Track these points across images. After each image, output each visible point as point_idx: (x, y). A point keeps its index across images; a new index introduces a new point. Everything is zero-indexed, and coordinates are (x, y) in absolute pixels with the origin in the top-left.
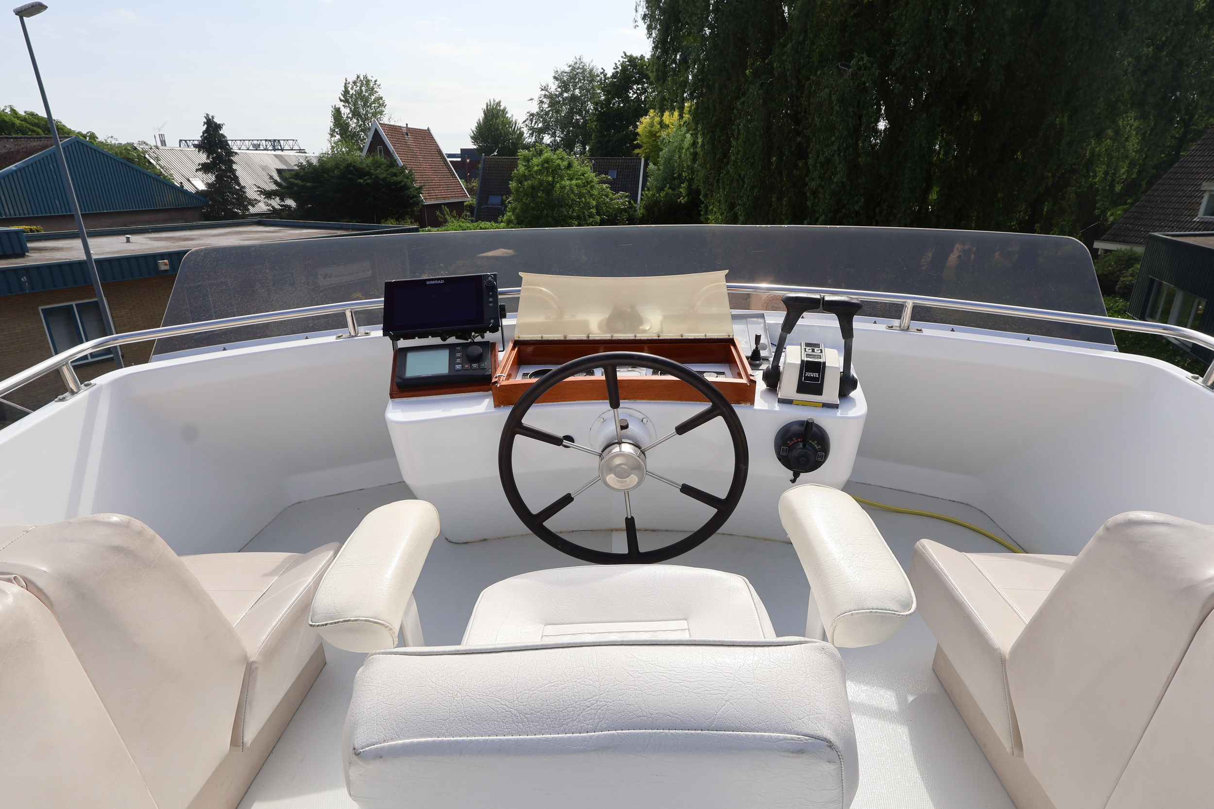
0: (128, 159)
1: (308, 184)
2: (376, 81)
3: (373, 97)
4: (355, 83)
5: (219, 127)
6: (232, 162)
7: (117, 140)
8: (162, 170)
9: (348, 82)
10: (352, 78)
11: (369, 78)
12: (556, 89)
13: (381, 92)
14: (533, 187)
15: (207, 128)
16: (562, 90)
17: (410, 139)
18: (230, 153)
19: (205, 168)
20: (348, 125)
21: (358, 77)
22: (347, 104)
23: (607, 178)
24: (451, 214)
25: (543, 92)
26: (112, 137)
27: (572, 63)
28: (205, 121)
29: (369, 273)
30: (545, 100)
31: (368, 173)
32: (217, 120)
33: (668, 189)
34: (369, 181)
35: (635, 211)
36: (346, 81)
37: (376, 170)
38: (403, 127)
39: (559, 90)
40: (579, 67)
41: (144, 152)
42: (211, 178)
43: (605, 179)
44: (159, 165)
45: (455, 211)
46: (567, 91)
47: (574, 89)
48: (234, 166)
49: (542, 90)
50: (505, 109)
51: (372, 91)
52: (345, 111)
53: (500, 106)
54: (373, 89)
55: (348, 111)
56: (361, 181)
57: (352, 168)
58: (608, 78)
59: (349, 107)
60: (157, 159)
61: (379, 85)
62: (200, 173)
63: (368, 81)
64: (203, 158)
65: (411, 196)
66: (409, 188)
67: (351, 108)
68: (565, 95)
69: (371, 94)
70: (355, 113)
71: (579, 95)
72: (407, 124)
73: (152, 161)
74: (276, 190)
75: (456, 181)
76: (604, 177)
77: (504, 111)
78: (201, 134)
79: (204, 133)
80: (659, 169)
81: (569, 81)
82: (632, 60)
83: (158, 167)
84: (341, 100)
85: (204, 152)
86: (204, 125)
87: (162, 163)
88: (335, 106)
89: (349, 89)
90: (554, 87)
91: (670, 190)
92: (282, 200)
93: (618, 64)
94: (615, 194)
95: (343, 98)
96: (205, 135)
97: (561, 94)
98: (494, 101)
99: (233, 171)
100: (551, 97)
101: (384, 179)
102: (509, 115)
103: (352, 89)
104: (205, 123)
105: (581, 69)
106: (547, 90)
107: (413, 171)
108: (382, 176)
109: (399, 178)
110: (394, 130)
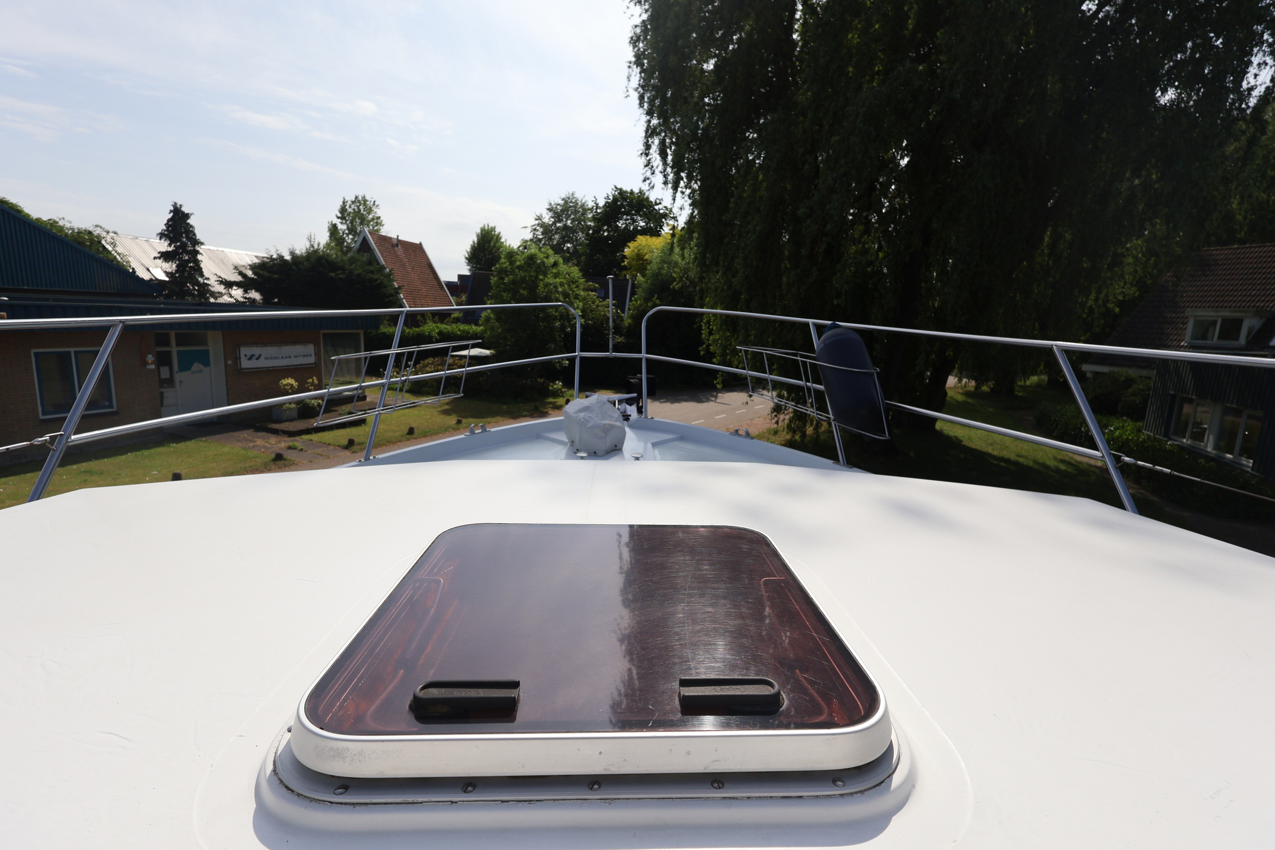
0: (79, 243)
1: (275, 276)
2: (374, 202)
3: (371, 216)
4: (353, 202)
5: (187, 216)
6: (198, 252)
7: (71, 223)
8: (118, 257)
9: (345, 201)
10: (350, 198)
11: (367, 198)
12: (549, 219)
13: (379, 212)
14: (514, 282)
15: (173, 217)
16: (555, 220)
17: (400, 250)
18: (196, 242)
19: (165, 256)
20: (343, 240)
21: (356, 197)
22: (344, 221)
23: (594, 286)
24: (433, 319)
25: (537, 222)
26: (63, 218)
27: (564, 196)
28: (172, 209)
29: (312, 360)
30: (538, 228)
31: (342, 268)
32: (185, 209)
33: (657, 299)
34: (342, 276)
35: (622, 320)
36: (345, 200)
37: (351, 264)
38: (394, 239)
39: (553, 220)
40: (571, 201)
41: (99, 236)
42: (171, 267)
43: (592, 287)
44: (116, 252)
45: (437, 317)
46: (560, 221)
47: (567, 220)
48: (199, 257)
49: (536, 220)
50: (500, 233)
51: (370, 211)
52: (342, 227)
53: (495, 232)
54: (371, 208)
55: (344, 227)
56: (333, 275)
57: (324, 261)
58: (600, 208)
59: (346, 223)
60: (114, 244)
61: (378, 206)
62: (159, 261)
63: (365, 201)
64: (164, 246)
65: (387, 294)
66: (385, 287)
67: (348, 225)
68: (558, 225)
69: (369, 213)
70: (352, 230)
71: (571, 225)
72: (398, 236)
73: (107, 246)
74: (240, 282)
75: (444, 293)
76: (591, 285)
77: (498, 237)
78: (166, 222)
79: (169, 221)
80: (646, 282)
81: (562, 211)
82: (622, 192)
83: (113, 252)
84: (338, 218)
85: (166, 240)
86: (170, 213)
87: (119, 249)
88: (332, 222)
89: (347, 207)
90: (547, 218)
91: (657, 300)
92: (246, 291)
93: (610, 194)
94: (602, 302)
95: (339, 215)
96: (170, 223)
97: (554, 223)
98: (488, 226)
99: (197, 262)
100: (542, 225)
101: (359, 275)
102: (502, 240)
103: (350, 207)
104: (171, 211)
105: (573, 203)
106: (541, 220)
107: (393, 271)
108: (356, 272)
109: (376, 276)
110: (385, 241)
